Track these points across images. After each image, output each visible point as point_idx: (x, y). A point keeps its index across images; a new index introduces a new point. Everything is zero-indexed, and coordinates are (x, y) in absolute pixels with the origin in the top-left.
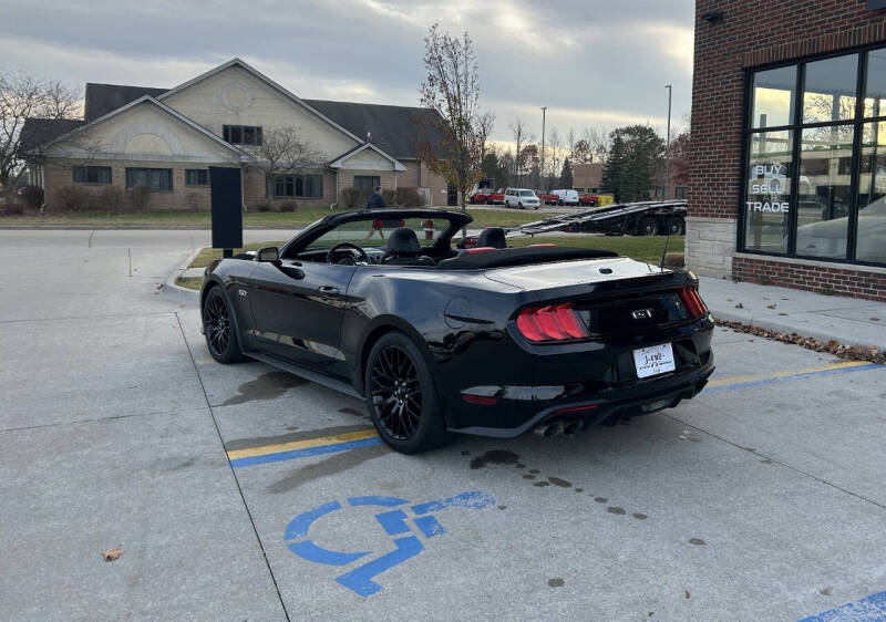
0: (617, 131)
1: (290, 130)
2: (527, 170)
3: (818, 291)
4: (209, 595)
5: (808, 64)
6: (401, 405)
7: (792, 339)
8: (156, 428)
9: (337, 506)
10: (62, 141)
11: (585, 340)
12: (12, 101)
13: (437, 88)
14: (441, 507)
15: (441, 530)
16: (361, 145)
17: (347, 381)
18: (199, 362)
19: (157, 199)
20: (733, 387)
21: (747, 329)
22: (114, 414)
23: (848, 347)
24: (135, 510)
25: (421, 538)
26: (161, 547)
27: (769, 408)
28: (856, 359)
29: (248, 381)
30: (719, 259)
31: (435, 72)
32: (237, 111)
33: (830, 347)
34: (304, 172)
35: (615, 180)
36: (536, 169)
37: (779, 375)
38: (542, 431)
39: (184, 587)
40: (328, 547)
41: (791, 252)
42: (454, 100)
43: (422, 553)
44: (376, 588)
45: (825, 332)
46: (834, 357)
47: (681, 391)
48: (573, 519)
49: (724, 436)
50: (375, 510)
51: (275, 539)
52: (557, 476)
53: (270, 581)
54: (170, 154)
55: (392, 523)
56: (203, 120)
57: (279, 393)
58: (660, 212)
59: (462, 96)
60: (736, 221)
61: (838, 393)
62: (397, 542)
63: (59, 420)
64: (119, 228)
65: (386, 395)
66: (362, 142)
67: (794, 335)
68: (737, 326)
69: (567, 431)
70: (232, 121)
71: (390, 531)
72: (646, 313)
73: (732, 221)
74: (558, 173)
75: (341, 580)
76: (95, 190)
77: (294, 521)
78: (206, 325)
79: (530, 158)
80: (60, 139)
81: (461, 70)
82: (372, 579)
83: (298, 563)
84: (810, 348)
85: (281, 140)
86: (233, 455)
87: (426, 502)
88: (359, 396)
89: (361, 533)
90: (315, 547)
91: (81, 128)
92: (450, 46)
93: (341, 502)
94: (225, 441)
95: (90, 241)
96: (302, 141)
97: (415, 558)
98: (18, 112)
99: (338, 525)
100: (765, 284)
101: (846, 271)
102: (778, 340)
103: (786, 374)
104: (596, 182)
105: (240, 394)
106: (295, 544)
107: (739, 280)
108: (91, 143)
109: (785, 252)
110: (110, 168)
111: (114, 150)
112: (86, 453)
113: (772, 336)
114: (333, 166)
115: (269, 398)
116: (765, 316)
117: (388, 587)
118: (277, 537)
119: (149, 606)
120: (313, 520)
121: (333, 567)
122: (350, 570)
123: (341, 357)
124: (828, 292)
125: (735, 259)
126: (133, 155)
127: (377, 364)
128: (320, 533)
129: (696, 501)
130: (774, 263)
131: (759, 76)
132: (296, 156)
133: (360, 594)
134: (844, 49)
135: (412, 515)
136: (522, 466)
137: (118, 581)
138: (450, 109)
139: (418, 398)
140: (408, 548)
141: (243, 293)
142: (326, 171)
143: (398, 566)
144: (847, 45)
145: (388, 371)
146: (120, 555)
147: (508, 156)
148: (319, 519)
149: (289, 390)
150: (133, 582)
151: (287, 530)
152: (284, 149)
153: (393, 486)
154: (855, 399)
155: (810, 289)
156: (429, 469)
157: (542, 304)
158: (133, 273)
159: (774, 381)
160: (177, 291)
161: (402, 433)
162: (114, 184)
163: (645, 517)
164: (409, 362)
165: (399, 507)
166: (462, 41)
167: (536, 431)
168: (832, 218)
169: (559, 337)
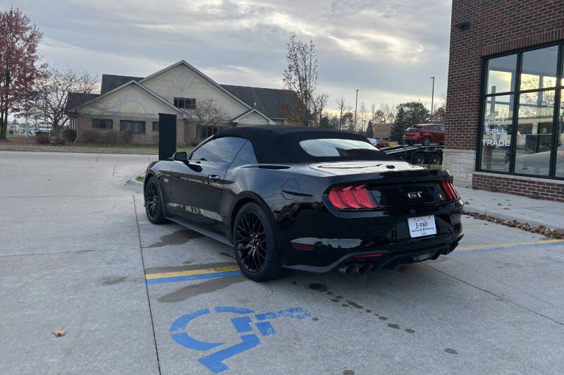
0: (401, 105)
1: (211, 101)
2: (346, 127)
3: (529, 196)
4: (113, 364)
5: (524, 53)
6: (254, 250)
7: (513, 224)
8: (107, 258)
9: (207, 311)
10: (87, 105)
11: (375, 210)
12: (61, 82)
13: (293, 73)
14: (274, 316)
15: (273, 332)
16: (250, 110)
17: (223, 234)
18: (141, 223)
19: (136, 138)
20: (474, 251)
21: (483, 217)
22: (84, 249)
23: (552, 230)
24: (81, 307)
25: (259, 336)
26: (91, 331)
27: (500, 265)
28: (558, 238)
29: (167, 234)
30: (464, 175)
31: (292, 63)
32: (182, 90)
33: (540, 230)
34: (218, 125)
35: (399, 134)
36: (351, 127)
37: (506, 245)
38: (343, 270)
39: (99, 358)
40: (197, 338)
41: (512, 171)
42: (303, 80)
43: (259, 346)
44: (225, 368)
45: (537, 220)
46: (543, 236)
47: (441, 248)
48: (363, 330)
49: (469, 282)
50: (232, 315)
51: (164, 331)
52: (354, 301)
53: (155, 358)
54: (144, 113)
55: (241, 325)
56: (163, 94)
57: (184, 242)
58: (426, 150)
59: (308, 78)
60: (475, 152)
61: (548, 258)
62: (243, 337)
63: (51, 251)
64: (114, 153)
65: (245, 243)
66: (251, 108)
67: (515, 221)
68: (476, 215)
69: (362, 271)
70: (179, 95)
71: (239, 330)
72: (417, 195)
73: (473, 151)
74: (365, 129)
75: (202, 361)
76: (103, 132)
77: (178, 320)
78: (146, 200)
79: (348, 120)
80: (86, 103)
81: (308, 62)
82: (222, 362)
83: (175, 346)
84: (526, 230)
85: (206, 106)
86: (149, 277)
87: (266, 312)
88: (230, 244)
89: (219, 330)
90: (189, 337)
91: (98, 98)
92: (302, 49)
93: (210, 309)
94: (146, 268)
95: (97, 159)
96: (218, 107)
97: (253, 349)
98: (65, 88)
99: (207, 324)
100: (494, 191)
101: (548, 184)
102: (504, 224)
103: (511, 245)
104: (387, 134)
105: (161, 241)
106: (177, 335)
107: (477, 189)
108: (102, 106)
109: (508, 171)
110: (112, 120)
111: (115, 110)
112: (61, 270)
113: (499, 222)
114: (234, 121)
115: (178, 244)
116: (494, 209)
117: (232, 368)
118: (166, 330)
119: (73, 369)
120: (190, 320)
121: (198, 352)
122: (209, 353)
123: (220, 219)
124: (537, 197)
125: (474, 175)
126: (124, 113)
127: (240, 224)
128: (194, 329)
129: (451, 323)
130: (500, 178)
131: (492, 62)
132: (214, 116)
133: (213, 371)
134: (549, 43)
135: (255, 321)
136: (330, 293)
137: (59, 351)
138: (300, 85)
139: (264, 245)
140: (250, 342)
141: (166, 180)
142: (230, 124)
143: (241, 354)
144: (551, 40)
145: (247, 228)
146: (65, 333)
147: (335, 119)
148: (195, 319)
149: (190, 240)
150: (68, 352)
151: (173, 326)
152: (207, 111)
153: (246, 301)
154: (560, 262)
155: (524, 195)
156: (270, 291)
157: (346, 185)
158: (115, 175)
159: (503, 249)
160: (136, 183)
161: (254, 268)
162: (114, 129)
163: (413, 332)
164: (259, 221)
165: (246, 315)
166: (309, 45)
167: (341, 270)
168: (537, 152)
169: (357, 207)
